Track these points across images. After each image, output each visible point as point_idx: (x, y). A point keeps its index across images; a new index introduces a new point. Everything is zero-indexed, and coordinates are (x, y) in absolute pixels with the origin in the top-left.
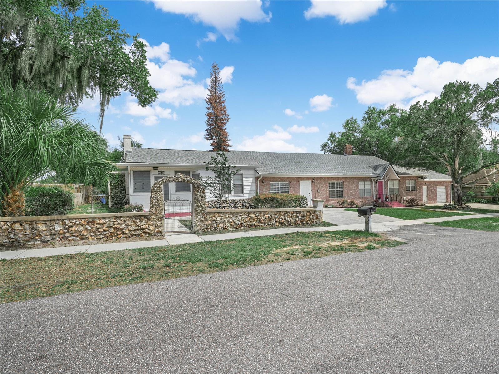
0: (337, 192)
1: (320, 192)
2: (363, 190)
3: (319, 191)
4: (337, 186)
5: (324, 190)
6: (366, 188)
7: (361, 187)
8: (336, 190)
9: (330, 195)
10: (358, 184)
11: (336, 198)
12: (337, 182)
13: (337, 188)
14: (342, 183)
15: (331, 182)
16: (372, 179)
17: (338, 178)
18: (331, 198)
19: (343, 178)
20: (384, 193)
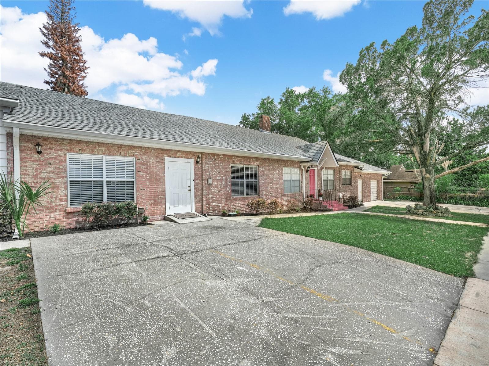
0: (247, 186)
1: (214, 185)
2: (289, 182)
3: (210, 181)
4: (247, 174)
5: (221, 180)
6: (293, 179)
7: (286, 177)
8: (245, 180)
9: (233, 191)
10: (282, 171)
11: (245, 196)
12: (247, 166)
13: (247, 178)
14: (256, 169)
15: (235, 165)
16: (302, 165)
17: (249, 159)
18: (235, 197)
19: (257, 159)
20: (316, 188)
